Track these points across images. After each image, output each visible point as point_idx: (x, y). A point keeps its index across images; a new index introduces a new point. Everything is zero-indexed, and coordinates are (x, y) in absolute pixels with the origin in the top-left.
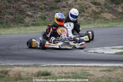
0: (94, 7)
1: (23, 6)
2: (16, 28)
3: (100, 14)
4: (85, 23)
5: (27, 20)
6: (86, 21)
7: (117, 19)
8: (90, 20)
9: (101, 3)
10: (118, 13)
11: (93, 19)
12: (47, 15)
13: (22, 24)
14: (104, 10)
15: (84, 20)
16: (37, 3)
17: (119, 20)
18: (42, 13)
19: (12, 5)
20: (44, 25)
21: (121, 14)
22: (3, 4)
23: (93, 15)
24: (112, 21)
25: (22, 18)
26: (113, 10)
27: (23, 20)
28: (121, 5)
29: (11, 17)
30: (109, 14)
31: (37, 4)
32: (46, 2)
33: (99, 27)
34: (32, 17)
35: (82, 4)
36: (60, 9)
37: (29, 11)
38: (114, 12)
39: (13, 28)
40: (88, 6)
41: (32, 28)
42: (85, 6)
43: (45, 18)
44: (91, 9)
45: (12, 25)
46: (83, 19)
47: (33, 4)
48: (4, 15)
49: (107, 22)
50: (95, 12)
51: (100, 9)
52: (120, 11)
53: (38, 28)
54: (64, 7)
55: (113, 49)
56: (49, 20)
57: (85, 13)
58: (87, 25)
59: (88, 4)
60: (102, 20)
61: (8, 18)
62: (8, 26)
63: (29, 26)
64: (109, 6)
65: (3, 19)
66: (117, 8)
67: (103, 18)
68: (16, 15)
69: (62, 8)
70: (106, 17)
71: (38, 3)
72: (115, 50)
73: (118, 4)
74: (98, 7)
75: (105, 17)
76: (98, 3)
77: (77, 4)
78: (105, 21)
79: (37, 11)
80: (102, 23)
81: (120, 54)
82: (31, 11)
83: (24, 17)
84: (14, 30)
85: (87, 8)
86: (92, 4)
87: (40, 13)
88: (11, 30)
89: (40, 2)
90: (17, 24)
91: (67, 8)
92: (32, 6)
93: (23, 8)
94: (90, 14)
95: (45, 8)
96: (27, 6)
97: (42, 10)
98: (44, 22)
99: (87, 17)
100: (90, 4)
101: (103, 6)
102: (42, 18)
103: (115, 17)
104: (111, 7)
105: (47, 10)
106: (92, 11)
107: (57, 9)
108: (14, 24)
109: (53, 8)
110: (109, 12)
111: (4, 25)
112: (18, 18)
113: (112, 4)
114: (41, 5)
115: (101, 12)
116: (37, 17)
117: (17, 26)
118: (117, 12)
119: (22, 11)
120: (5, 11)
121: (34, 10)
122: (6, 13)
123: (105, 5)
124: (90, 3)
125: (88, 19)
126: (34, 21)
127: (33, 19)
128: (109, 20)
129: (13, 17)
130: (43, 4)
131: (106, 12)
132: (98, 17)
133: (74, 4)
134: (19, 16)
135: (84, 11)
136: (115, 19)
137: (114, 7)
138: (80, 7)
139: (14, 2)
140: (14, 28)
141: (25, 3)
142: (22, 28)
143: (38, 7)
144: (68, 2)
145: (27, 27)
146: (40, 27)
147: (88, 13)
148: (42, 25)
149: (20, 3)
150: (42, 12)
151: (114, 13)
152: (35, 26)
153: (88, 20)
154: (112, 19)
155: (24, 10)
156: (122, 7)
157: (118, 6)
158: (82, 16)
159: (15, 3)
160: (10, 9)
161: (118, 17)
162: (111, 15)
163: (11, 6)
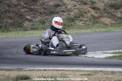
0: (93, 12)
1: (22, 10)
2: (15, 32)
3: (99, 19)
4: (84, 27)
5: (26, 24)
6: (85, 25)
7: (116, 24)
8: (89, 25)
9: (100, 8)
10: (117, 18)
11: (92, 24)
12: (46, 19)
13: (21, 28)
14: (103, 15)
15: (83, 25)
16: (36, 7)
17: (118, 24)
18: (41, 18)
19: (11, 9)
20: (43, 30)
21: (120, 19)
22: (2, 9)
23: (92, 19)
24: (111, 26)
25: (22, 22)
26: (112, 15)
27: (22, 24)
28: (120, 10)
29: (9, 21)
30: (108, 19)
31: (36, 9)
32: (45, 6)
33: (96, 32)
34: (31, 21)
35: (81, 9)
36: (59, 13)
37: (29, 15)
38: (113, 16)
39: (11, 32)
40: (87, 11)
41: (31, 32)
42: (84, 11)
43: (44, 22)
44: (90, 14)
45: (11, 29)
46: (82, 23)
47: (32, 8)
48: (3, 19)
49: (105, 26)
50: (94, 16)
51: (99, 13)
52: (119, 15)
53: (36, 32)
54: (63, 11)
55: (104, 53)
56: (49, 24)
57: (84, 17)
58: (86, 29)
59: (87, 9)
60: (101, 25)
61: (6, 22)
62: (7, 30)
63: (27, 30)
64: (108, 11)
65: (2, 23)
66: (116, 13)
67: (102, 22)
68: (15, 19)
69: (62, 12)
70: (105, 21)
71: (38, 8)
72: (105, 54)
73: (117, 9)
74: (97, 11)
75: (103, 21)
76: (97, 8)
77: (76, 9)
78: (103, 26)
79: (37, 15)
80: (101, 28)
81: (109, 58)
82: (30, 15)
83: (23, 22)
84: (12, 34)
85: (86, 13)
86: (91, 9)
87: (39, 17)
88: (9, 34)
89: (40, 7)
90: (16, 28)
91: (66, 12)
92: (31, 10)
93: (22, 12)
94: (89, 18)
95: (44, 13)
96: (27, 10)
97: (41, 14)
98: (43, 26)
99: (86, 21)
100: (89, 9)
101: (102, 11)
102: (41, 23)
103: (113, 22)
104: (110, 12)
105: (47, 15)
106: (91, 16)
107: (56, 13)
108: (13, 28)
109: (52, 12)
110: (108, 17)
111: (3, 29)
112: (16, 23)
113: (112, 9)
114: (40, 9)
115: (100, 17)
116: (36, 21)
117: (16, 30)
118: (116, 16)
119: (21, 15)
120: (4, 15)
121: (33, 14)
122: (5, 17)
123: (105, 10)
124: (89, 7)
125: (87, 23)
126: (33, 25)
127: (32, 23)
128: (108, 25)
129: (12, 21)
130: (43, 8)
131: (105, 17)
132: (97, 22)
133: (73, 9)
134: (18, 20)
135: (83, 16)
136: (114, 24)
137: (113, 12)
138: (79, 12)
139: (13, 6)
140: (13, 32)
141: (24, 7)
142: (21, 32)
143: (37, 11)
144: (67, 7)
145: (26, 31)
146: (39, 31)
147: (87, 18)
148: (41, 29)
149: (20, 7)
150: (41, 16)
151: (113, 18)
152: (33, 30)
153: (87, 25)
154: (111, 24)
155: (23, 15)
156: (121, 12)
157: (117, 11)
158: (81, 21)
159: (15, 7)
160: (9, 13)
161: (117, 22)
162: (110, 20)
163: (10, 11)
